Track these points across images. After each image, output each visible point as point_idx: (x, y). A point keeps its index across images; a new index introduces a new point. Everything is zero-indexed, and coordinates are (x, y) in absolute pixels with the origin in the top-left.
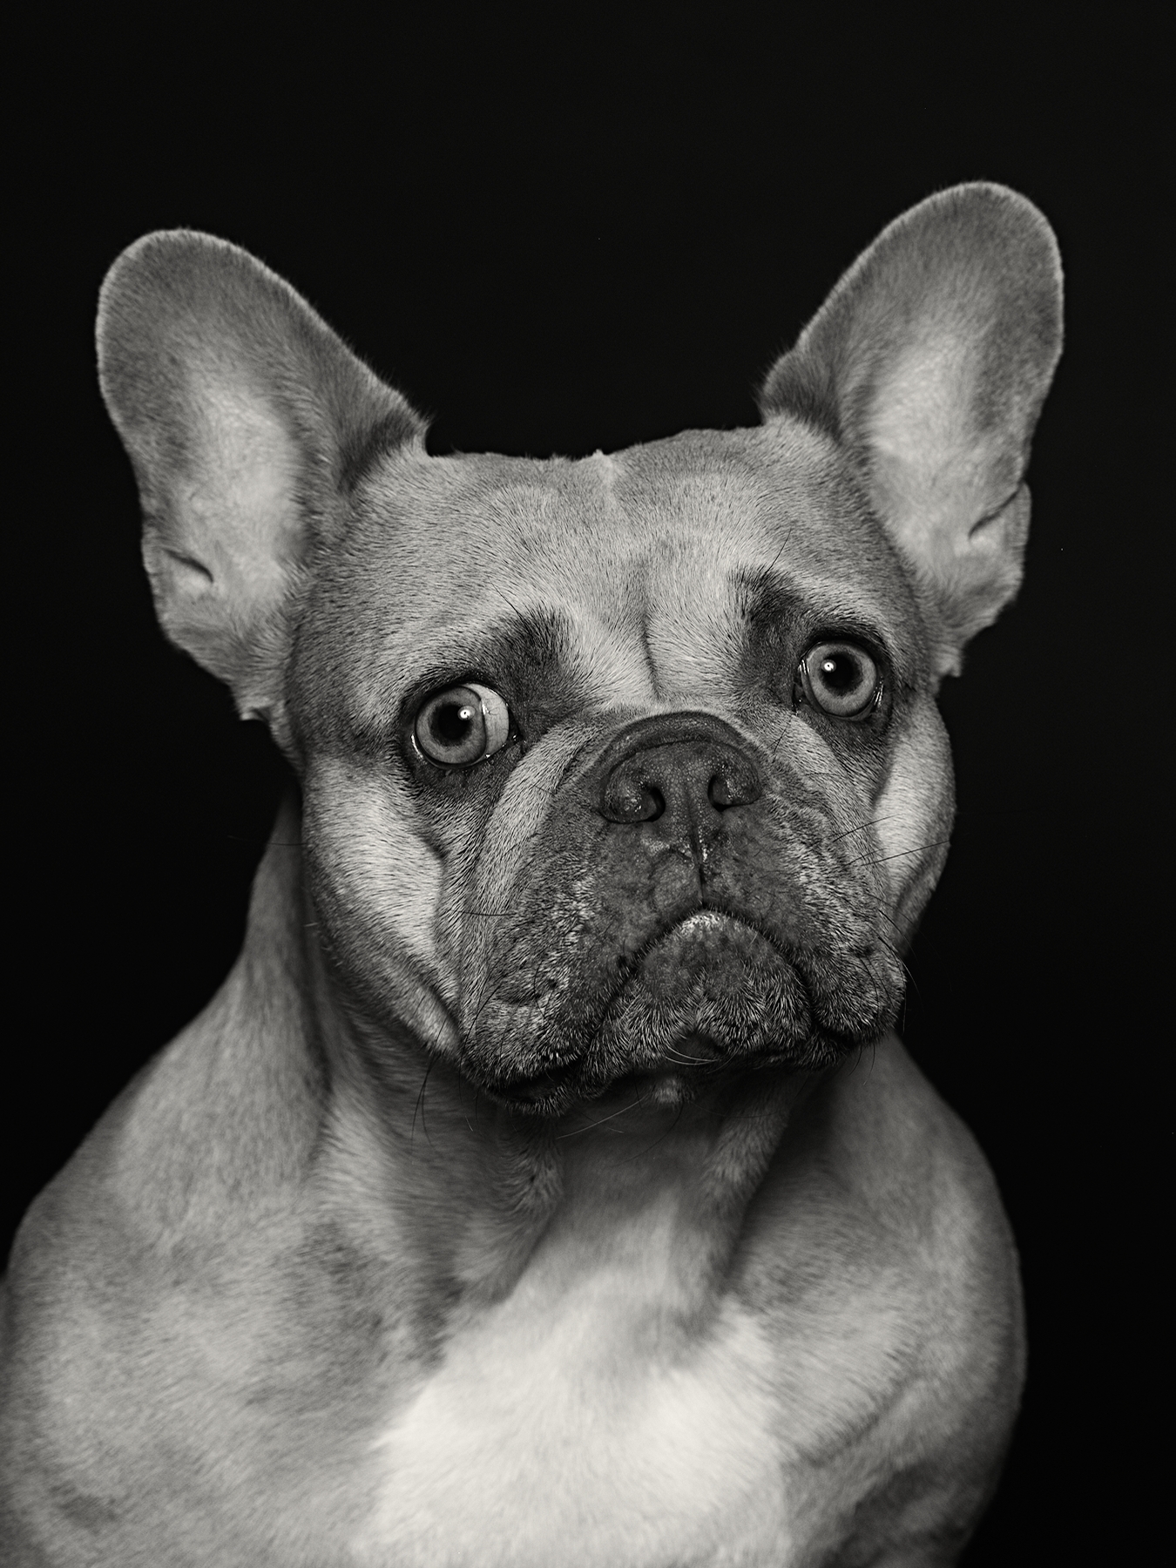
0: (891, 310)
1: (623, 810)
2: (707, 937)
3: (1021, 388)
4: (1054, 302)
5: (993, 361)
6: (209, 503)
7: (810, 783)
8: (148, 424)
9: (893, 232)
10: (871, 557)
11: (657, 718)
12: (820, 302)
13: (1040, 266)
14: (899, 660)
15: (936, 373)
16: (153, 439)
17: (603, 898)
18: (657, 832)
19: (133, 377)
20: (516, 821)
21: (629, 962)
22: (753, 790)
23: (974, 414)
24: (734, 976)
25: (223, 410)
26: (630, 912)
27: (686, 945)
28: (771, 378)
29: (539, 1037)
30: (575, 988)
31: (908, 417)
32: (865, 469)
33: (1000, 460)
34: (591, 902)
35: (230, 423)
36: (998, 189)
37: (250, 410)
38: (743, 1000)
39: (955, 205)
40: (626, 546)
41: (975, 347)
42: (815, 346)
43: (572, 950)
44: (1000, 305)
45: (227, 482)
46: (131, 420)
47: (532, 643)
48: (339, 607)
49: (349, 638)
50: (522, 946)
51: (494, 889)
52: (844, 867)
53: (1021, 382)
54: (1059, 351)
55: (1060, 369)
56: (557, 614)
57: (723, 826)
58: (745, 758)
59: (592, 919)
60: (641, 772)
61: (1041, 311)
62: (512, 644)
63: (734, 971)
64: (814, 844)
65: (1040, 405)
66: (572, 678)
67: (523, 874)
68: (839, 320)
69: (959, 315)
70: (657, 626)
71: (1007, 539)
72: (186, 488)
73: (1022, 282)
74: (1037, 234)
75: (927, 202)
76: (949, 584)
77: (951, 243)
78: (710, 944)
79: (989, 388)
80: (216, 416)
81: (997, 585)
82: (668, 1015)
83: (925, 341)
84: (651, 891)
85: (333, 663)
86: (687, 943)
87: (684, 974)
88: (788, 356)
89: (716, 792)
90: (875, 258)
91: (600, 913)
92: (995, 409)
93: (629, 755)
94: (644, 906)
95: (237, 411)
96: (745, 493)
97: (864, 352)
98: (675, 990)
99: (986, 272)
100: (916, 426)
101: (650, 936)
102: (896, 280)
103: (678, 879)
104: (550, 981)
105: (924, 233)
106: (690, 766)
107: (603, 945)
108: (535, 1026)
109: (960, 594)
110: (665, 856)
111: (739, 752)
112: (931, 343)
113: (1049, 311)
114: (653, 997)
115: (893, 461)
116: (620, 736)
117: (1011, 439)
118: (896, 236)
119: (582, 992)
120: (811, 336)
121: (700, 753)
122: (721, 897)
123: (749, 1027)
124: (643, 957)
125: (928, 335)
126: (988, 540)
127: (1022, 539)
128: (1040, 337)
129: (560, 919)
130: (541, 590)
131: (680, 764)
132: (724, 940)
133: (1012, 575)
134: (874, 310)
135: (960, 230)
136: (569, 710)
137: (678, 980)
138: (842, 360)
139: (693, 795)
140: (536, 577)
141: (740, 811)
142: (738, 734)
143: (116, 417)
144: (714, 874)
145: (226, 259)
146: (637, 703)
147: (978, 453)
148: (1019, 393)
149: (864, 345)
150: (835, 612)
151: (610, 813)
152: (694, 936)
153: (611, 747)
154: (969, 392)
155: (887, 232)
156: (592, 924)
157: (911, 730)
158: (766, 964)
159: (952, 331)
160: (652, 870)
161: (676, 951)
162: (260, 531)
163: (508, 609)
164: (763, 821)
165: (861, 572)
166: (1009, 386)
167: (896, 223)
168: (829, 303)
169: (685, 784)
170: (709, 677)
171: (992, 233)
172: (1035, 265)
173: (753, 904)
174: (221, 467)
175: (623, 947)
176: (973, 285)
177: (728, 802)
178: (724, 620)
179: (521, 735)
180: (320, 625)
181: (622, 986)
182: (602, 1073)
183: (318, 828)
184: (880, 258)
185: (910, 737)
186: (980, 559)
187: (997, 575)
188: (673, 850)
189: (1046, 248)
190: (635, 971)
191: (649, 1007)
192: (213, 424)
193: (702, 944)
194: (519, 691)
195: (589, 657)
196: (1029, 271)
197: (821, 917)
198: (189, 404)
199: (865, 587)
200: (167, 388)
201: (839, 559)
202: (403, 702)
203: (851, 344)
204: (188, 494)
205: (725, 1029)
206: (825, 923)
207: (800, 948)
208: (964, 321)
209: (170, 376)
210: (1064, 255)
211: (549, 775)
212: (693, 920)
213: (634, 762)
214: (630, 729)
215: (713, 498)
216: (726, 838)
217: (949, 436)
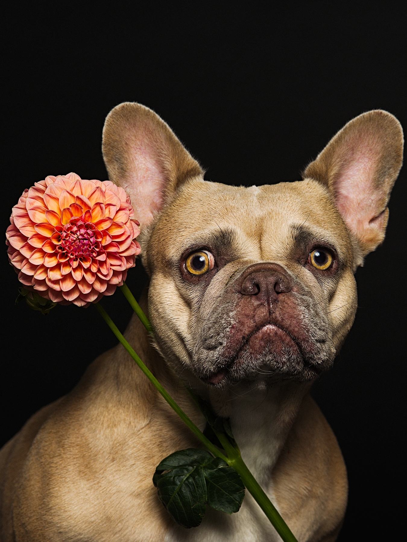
0: (347, 149)
1: (247, 290)
2: (270, 332)
3: (388, 177)
4: (400, 150)
5: (380, 167)
6: (132, 190)
7: (307, 288)
8: (115, 163)
9: (350, 124)
10: (336, 223)
11: (260, 264)
12: (325, 146)
13: (397, 138)
14: (341, 256)
15: (362, 170)
16: (116, 167)
17: (239, 318)
18: (257, 298)
19: (113, 147)
20: (214, 292)
21: (246, 338)
22: (288, 288)
23: (373, 184)
24: (278, 345)
25: (140, 161)
26: (247, 323)
27: (264, 334)
28: (307, 169)
29: (217, 361)
30: (228, 346)
31: (352, 183)
32: (336, 199)
33: (380, 199)
34: (235, 319)
35: (142, 166)
36: (385, 112)
37: (149, 163)
38: (280, 354)
39: (370, 117)
40: (258, 212)
41: (375, 163)
42: (322, 160)
43: (228, 333)
44: (383, 149)
45: (138, 184)
46: (110, 161)
47: (224, 238)
48: (168, 221)
49: (170, 231)
50: (212, 330)
51: (205, 313)
52: (317, 314)
53: (388, 175)
54: (401, 165)
55: (401, 171)
56: (233, 230)
57: (278, 298)
58: (287, 279)
59: (235, 324)
60: (253, 279)
61: (396, 152)
62: (217, 238)
63: (278, 344)
64: (307, 306)
65: (394, 182)
66: (235, 250)
67: (216, 309)
68: (330, 152)
69: (370, 152)
70: (265, 238)
71: (380, 225)
72: (125, 184)
73: (391, 143)
74: (396, 127)
75: (361, 115)
76: (361, 237)
77: (368, 129)
78: (271, 334)
79: (378, 176)
80: (138, 163)
81: (377, 239)
82: (257, 356)
83: (358, 160)
84: (254, 316)
85: (163, 238)
86: (264, 333)
87: (263, 343)
88: (313, 162)
89: (276, 288)
90: (343, 133)
91: (238, 322)
92: (379, 182)
93: (250, 274)
94: (252, 321)
95: (144, 162)
96: (297, 200)
97: (338, 162)
98: (259, 348)
99: (379, 139)
100: (354, 186)
101: (253, 330)
102: (350, 140)
103: (263, 312)
104: (220, 342)
105: (360, 125)
106: (269, 278)
107: (238, 332)
108: (215, 358)
109: (365, 241)
110: (259, 306)
111: (286, 276)
112: (360, 160)
113: (399, 152)
114: (252, 350)
115: (346, 197)
116: (248, 268)
117: (384, 193)
118: (350, 126)
119: (230, 347)
120: (321, 156)
121: (272, 275)
122: (274, 320)
123: (282, 363)
124: (250, 337)
125: (360, 158)
126: (375, 225)
127: (385, 224)
128: (395, 160)
129: (224, 323)
130: (229, 223)
131: (266, 277)
132: (276, 333)
133: (381, 236)
134: (342, 150)
135: (372, 125)
136: (233, 259)
137: (260, 345)
138: (330, 164)
139: (269, 287)
140: (228, 219)
141: (284, 294)
142: (286, 271)
143: (105, 159)
144: (274, 312)
145: (147, 114)
146: (255, 260)
147: (373, 197)
148: (388, 178)
149: (338, 161)
150: (323, 239)
151: (243, 292)
152: (266, 331)
153: (245, 271)
154: (371, 176)
155: (347, 125)
156: (235, 325)
157: (344, 278)
158: (289, 343)
159: (367, 157)
160: (255, 310)
161: (261, 335)
162: (146, 201)
163: (218, 228)
164: (291, 298)
165: (332, 228)
166: (385, 175)
167: (351, 121)
168: (327, 146)
169: (267, 284)
170: (279, 255)
171: (382, 126)
172: (395, 137)
173: (284, 323)
174: (137, 179)
175: (244, 334)
176: (375, 142)
177: (280, 291)
178: (286, 239)
179: (217, 266)
180: (160, 227)
181: (243, 346)
182: (237, 377)
183: (155, 289)
184: (345, 132)
185: (343, 280)
186: (372, 230)
187: (377, 235)
188: (261, 304)
189: (399, 132)
190: (248, 341)
191: (251, 353)
192: (136, 165)
193: (269, 334)
194: (218, 254)
195: (241, 244)
196: (393, 139)
197: (306, 329)
198: (130, 158)
199: (333, 232)
200: (123, 152)
201: (325, 223)
202: (183, 254)
203: (334, 160)
204: (125, 186)
205: (275, 363)
206: (308, 331)
207: (298, 338)
208: (371, 154)
209: (125, 148)
210: (404, 134)
211: (225, 278)
212: (267, 326)
213: (251, 276)
214: (251, 266)
215: (287, 201)
216: (278, 302)
217: (364, 190)
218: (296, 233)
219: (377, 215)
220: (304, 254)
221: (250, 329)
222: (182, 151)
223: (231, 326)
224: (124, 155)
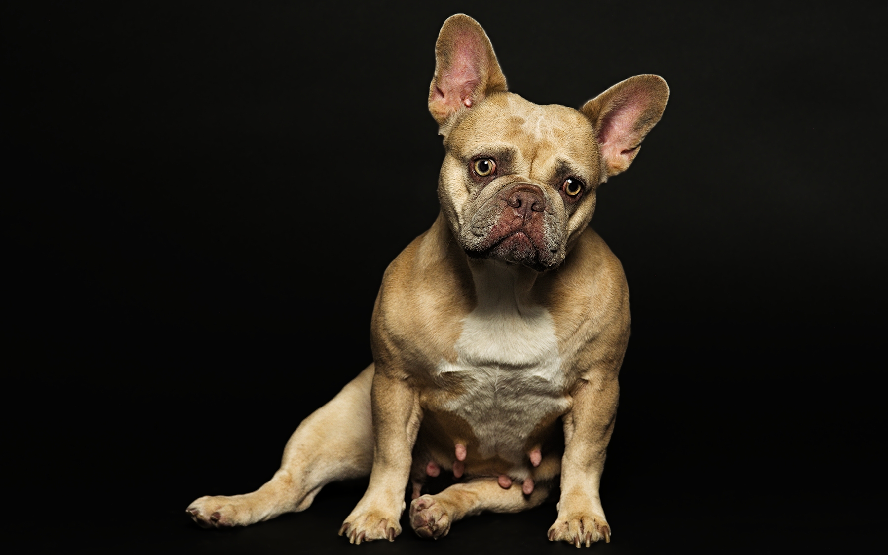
218: (559, 165)
219: (628, 149)
220: (560, 182)
221: (506, 233)
222: (496, 65)
223: (493, 226)
224: (451, 53)
